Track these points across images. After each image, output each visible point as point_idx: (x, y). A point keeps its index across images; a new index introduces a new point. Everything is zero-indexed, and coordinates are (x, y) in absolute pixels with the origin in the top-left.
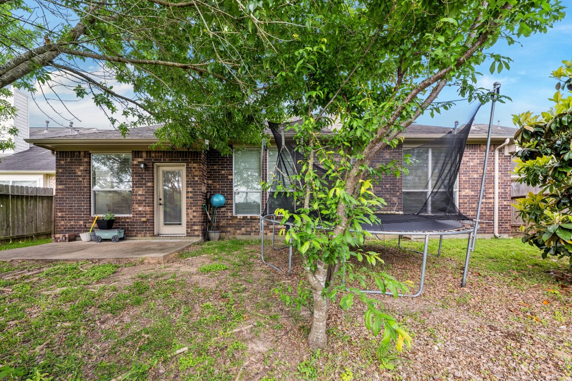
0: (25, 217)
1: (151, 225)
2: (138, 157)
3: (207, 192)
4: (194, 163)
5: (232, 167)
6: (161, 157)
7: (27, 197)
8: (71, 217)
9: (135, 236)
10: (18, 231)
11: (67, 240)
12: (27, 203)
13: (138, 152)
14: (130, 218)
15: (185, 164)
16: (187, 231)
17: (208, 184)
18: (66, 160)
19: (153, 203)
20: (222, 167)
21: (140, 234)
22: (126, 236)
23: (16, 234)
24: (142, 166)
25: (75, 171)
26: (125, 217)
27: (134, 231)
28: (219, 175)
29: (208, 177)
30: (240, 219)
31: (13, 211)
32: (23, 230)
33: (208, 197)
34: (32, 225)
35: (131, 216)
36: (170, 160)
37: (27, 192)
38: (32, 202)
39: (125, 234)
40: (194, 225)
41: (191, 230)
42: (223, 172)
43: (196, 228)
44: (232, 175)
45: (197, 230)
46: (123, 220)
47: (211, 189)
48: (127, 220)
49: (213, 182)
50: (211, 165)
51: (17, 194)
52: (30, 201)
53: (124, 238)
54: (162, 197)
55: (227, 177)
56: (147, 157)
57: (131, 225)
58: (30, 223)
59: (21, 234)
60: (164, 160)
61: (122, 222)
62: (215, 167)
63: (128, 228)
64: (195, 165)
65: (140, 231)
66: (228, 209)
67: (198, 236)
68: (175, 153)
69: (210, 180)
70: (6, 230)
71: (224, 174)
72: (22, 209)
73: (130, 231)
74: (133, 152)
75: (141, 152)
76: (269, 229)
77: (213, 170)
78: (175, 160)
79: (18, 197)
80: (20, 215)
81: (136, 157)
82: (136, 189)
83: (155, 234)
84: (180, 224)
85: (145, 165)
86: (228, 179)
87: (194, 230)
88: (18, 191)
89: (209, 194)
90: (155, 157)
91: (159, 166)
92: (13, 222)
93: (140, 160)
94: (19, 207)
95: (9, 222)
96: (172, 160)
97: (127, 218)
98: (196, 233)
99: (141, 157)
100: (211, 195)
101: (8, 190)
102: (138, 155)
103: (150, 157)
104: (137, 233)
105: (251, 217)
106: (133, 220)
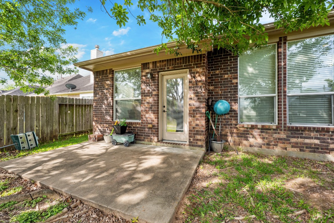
0: (84, 118)
1: (156, 131)
2: (146, 69)
3: (209, 98)
4: (197, 67)
5: (237, 70)
6: (165, 66)
7: (85, 105)
8: (102, 121)
9: (143, 140)
10: (79, 128)
11: (97, 140)
12: (85, 110)
13: (146, 63)
14: (139, 124)
15: (188, 70)
16: (190, 140)
17: (209, 90)
18: (99, 77)
19: (158, 111)
20: (224, 71)
21: (147, 138)
22: (136, 140)
23: (78, 130)
24: (149, 76)
25: (104, 85)
26: (135, 123)
27: (142, 135)
28: (222, 79)
29: (209, 83)
30: (247, 128)
31: (76, 115)
32: (82, 128)
33: (210, 104)
34: (88, 124)
35: (140, 121)
36: (173, 67)
37: (85, 102)
38: (88, 109)
39: (135, 137)
40: (197, 134)
41: (193, 140)
42: (226, 76)
43: (199, 137)
44: (237, 78)
45: (200, 140)
46: (134, 126)
47: (212, 95)
48: (137, 126)
49: (215, 88)
50: (212, 70)
51: (79, 104)
52: (87, 108)
53: (134, 142)
54: (165, 105)
55: (231, 81)
56: (153, 67)
57: (140, 130)
58: (87, 123)
59: (81, 130)
60: (168, 68)
61: (134, 127)
62: (217, 72)
63: (138, 133)
64: (198, 70)
65: (147, 136)
66: (233, 117)
67: (202, 146)
68: (178, 60)
69: (212, 85)
70: (72, 128)
71: (227, 79)
72: (82, 113)
73: (139, 135)
74: (142, 64)
75: (148, 63)
76: (290, 143)
77: (215, 75)
78: (178, 67)
79: (79, 105)
80: (81, 118)
81: (144, 69)
82: (144, 98)
83: (160, 139)
84: (182, 131)
85: (151, 75)
86: (233, 84)
87: (197, 140)
88: (79, 102)
89: (210, 100)
90: (160, 66)
91: (163, 75)
92: (76, 122)
93: (147, 71)
94: (80, 112)
95: (74, 123)
96: (175, 67)
97: (137, 123)
98: (199, 143)
99: (149, 68)
100: (212, 101)
101: (74, 102)
102: (146, 67)
103: (156, 67)
104: (145, 138)
105: (263, 126)
106: (142, 125)
